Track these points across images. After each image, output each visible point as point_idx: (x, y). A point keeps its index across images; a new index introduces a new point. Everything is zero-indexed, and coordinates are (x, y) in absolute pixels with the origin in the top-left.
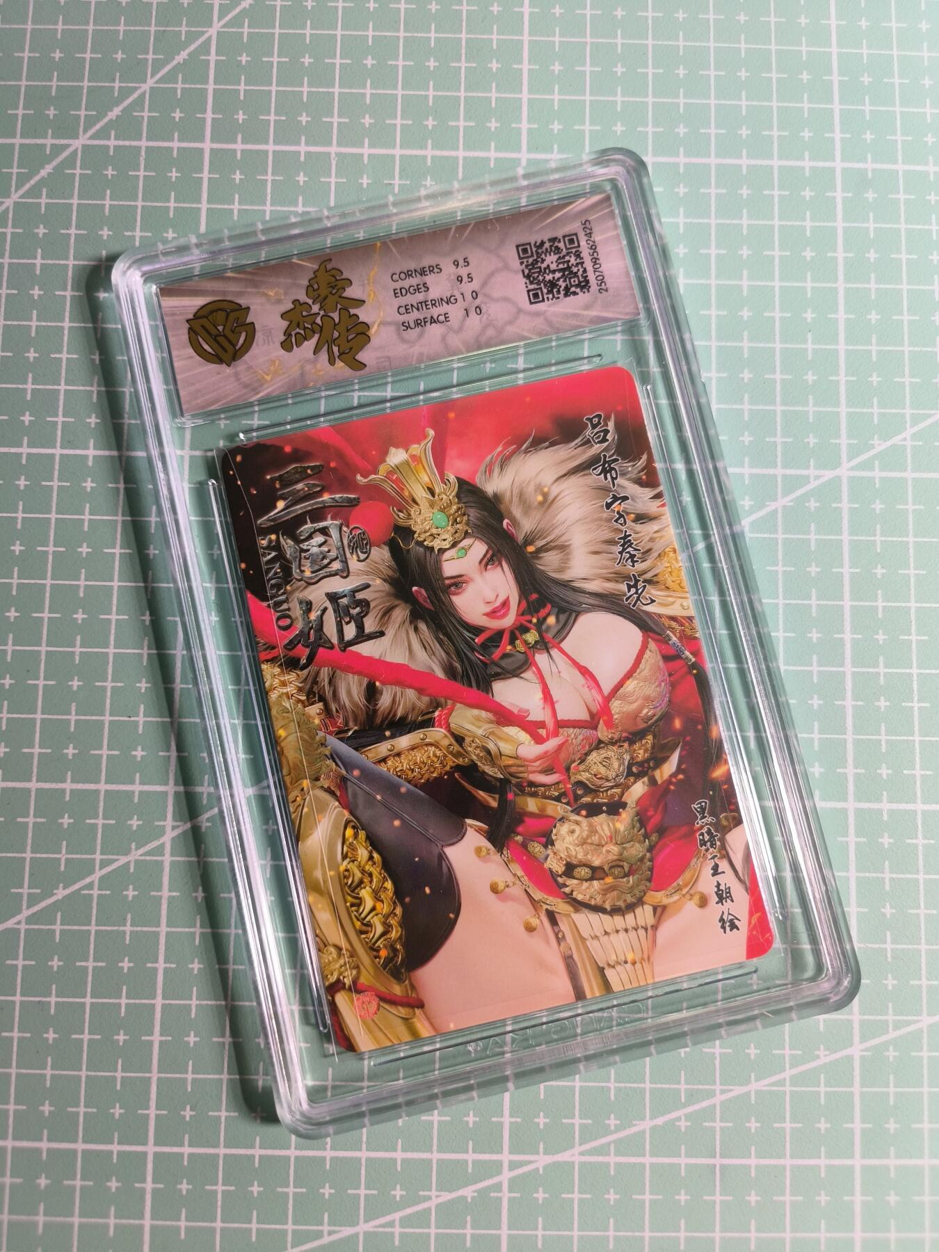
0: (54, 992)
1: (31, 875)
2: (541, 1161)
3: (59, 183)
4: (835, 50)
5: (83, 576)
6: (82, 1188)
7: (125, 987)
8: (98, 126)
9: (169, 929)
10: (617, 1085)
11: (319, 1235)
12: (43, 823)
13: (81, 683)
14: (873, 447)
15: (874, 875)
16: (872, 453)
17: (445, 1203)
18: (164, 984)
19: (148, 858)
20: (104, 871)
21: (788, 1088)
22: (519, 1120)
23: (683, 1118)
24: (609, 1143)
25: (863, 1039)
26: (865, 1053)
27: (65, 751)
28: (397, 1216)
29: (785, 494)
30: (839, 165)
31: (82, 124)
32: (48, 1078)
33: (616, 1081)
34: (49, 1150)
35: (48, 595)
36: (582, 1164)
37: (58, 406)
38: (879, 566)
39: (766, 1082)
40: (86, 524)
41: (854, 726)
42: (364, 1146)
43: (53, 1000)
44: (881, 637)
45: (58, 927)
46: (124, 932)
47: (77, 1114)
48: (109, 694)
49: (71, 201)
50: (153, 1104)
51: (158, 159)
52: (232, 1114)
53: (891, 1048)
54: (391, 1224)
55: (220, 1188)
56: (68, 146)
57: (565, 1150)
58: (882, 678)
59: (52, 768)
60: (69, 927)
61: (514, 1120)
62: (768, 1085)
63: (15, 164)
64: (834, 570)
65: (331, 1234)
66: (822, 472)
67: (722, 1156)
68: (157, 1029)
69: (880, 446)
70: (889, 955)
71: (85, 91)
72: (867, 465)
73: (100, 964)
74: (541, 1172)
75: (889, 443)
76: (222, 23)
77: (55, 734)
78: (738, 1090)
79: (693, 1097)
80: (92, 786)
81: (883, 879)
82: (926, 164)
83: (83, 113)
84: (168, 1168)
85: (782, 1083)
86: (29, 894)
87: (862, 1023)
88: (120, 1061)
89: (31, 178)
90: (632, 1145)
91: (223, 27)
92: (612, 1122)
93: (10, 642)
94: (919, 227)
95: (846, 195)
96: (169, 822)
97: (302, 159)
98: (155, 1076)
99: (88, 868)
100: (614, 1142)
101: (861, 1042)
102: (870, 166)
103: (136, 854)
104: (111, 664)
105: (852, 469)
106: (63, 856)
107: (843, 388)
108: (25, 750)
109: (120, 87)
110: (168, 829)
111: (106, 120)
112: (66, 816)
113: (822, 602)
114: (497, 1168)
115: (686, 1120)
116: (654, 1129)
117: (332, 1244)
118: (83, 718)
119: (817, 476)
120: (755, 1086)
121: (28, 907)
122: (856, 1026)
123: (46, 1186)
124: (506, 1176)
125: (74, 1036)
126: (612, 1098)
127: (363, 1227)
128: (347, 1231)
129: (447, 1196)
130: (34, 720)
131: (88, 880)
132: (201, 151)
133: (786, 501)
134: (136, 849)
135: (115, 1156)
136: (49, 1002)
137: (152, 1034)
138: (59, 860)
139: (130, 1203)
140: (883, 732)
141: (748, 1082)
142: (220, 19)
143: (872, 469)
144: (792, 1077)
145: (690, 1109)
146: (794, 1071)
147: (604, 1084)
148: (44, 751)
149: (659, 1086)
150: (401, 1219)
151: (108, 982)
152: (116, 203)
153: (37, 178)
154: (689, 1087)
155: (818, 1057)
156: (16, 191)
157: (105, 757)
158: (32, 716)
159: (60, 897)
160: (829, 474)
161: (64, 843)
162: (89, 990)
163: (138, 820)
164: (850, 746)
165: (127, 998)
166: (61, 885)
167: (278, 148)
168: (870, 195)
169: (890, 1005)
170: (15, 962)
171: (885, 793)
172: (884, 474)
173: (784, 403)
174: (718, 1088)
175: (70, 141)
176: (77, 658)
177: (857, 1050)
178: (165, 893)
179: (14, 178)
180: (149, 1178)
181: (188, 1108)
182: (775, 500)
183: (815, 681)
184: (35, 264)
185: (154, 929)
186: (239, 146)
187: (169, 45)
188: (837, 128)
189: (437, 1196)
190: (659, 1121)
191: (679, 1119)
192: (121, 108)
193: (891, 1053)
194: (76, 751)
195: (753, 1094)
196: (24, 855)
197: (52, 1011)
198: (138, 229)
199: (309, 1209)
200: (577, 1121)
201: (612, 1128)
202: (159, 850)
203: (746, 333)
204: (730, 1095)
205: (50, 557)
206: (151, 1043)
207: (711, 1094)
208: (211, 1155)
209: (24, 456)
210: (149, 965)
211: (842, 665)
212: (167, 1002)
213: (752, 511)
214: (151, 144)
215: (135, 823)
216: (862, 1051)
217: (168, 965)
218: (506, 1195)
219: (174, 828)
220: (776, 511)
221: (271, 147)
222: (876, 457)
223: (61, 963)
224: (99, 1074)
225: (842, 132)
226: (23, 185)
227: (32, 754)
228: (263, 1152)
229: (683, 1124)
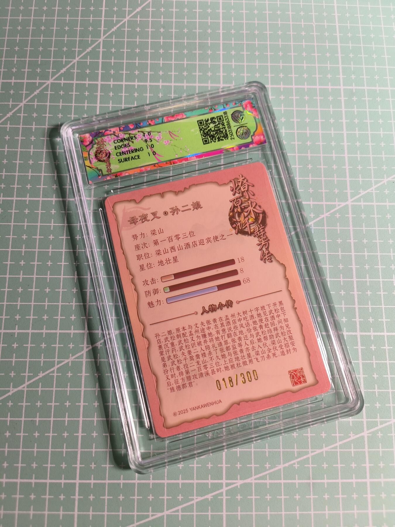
0: (38, 416)
1: (29, 368)
2: (239, 482)
3: (42, 97)
4: (339, 45)
5: (51, 248)
6: (49, 499)
7: (67, 413)
8: (57, 76)
9: (85, 389)
10: (269, 450)
11: (148, 516)
12: (34, 346)
13: (50, 290)
14: (360, 193)
15: (369, 362)
16: (360, 195)
17: (200, 501)
18: (83, 412)
19: (77, 360)
20: (59, 366)
21: (338, 450)
22: (229, 465)
23: (296, 463)
24: (267, 474)
25: (368, 429)
26: (369, 435)
27: (43, 317)
28: (180, 507)
29: (327, 212)
30: (342, 87)
31: (51, 74)
32: (35, 452)
33: (268, 449)
34: (35, 483)
35: (36, 255)
36: (256, 484)
37: (41, 181)
38: (365, 239)
39: (330, 447)
40: (52, 227)
41: (358, 302)
42: (166, 478)
43: (38, 419)
44: (367, 267)
45: (40, 389)
46: (67, 391)
47: (47, 467)
48: (61, 294)
49: (47, 104)
50: (78, 462)
51: (81, 88)
52: (111, 466)
53: (379, 432)
54: (177, 511)
55: (106, 497)
56: (45, 83)
57: (249, 478)
58: (368, 283)
59: (38, 324)
60: (45, 389)
61: (227, 465)
62: (330, 449)
63: (25, 90)
64: (348, 241)
65: (152, 516)
66: (341, 203)
67: (313, 479)
68: (80, 430)
69: (363, 193)
70: (377, 394)
71: (52, 62)
72: (358, 200)
73: (57, 404)
74: (239, 487)
75: (366, 192)
76: (105, 36)
77: (39, 310)
78: (318, 451)
79: (300, 454)
80: (54, 331)
81: (373, 363)
82: (376, 86)
83: (51, 70)
84: (85, 489)
85: (336, 448)
86: (28, 376)
87: (367, 422)
88: (65, 444)
89: (31, 95)
90: (275, 475)
91: (105, 38)
92: (267, 466)
93: (21, 274)
94: (374, 110)
95: (345, 98)
96: (85, 345)
97: (136, 87)
98: (79, 450)
99: (52, 365)
100: (268, 474)
101: (367, 430)
102: (354, 87)
103: (72, 359)
104: (62, 282)
105: (352, 202)
106: (42, 360)
107: (347, 171)
108: (27, 317)
109: (65, 61)
110: (85, 348)
111: (60, 73)
112: (44, 343)
113: (343, 254)
114: (220, 486)
115: (298, 464)
116: (284, 468)
117: (153, 520)
118: (50, 304)
119: (339, 205)
120: (325, 449)
121: (28, 381)
122: (365, 423)
123: (34, 498)
124: (225, 489)
125: (46, 434)
126: (267, 456)
127: (166, 513)
128: (159, 515)
129: (200, 499)
130: (31, 305)
131: (52, 370)
132: (97, 85)
133: (327, 214)
134: (72, 356)
135: (63, 485)
136: (36, 420)
137: (78, 433)
138: (41, 361)
139: (69, 505)
140: (370, 304)
141: (322, 448)
142: (104, 35)
143: (360, 201)
144: (340, 445)
145: (299, 459)
146: (341, 443)
147: (263, 450)
148: (34, 317)
149: (286, 450)
150: (182, 509)
151: (60, 411)
152: (64, 104)
153: (33, 95)
154: (298, 450)
155: (350, 437)
156: (25, 100)
157: (59, 319)
158: (30, 303)
159: (41, 376)
160: (343, 204)
161: (43, 354)
162: (52, 415)
163: (72, 344)
164: (357, 310)
165: (68, 418)
166: (41, 372)
167: (127, 83)
168: (355, 99)
169: (378, 414)
170: (22, 404)
171: (372, 328)
172: (365, 204)
173: (325, 177)
174: (310, 450)
175: (46, 81)
176: (48, 280)
177: (366, 434)
178: (84, 374)
179: (24, 95)
180: (77, 494)
181: (93, 463)
182: (323, 214)
183: (342, 284)
184: (32, 128)
185: (79, 389)
186: (112, 83)
187: (84, 45)
188: (341, 74)
189: (196, 499)
190: (287, 465)
191: (295, 464)
192: (66, 69)
193: (380, 435)
194: (48, 317)
195: (324, 452)
196: (26, 360)
197: (37, 424)
198: (73, 114)
199: (143, 506)
200: (253, 465)
201: (268, 468)
202: (81, 357)
203: (309, 151)
204: (315, 453)
205: (38, 240)
206: (78, 436)
207: (307, 453)
208: (102, 483)
209: (28, 201)
210: (77, 404)
211: (352, 278)
212: (85, 419)
213: (314, 218)
214: (78, 82)
215: (71, 346)
216: (368, 434)
217: (85, 404)
218: (225, 497)
219: (87, 347)
220: (323, 218)
221: (124, 83)
222: (361, 197)
223: (41, 404)
224: (56, 450)
225: (343, 75)
226: (28, 97)
227: (30, 319)
228: (124, 481)
229: (296, 466)
